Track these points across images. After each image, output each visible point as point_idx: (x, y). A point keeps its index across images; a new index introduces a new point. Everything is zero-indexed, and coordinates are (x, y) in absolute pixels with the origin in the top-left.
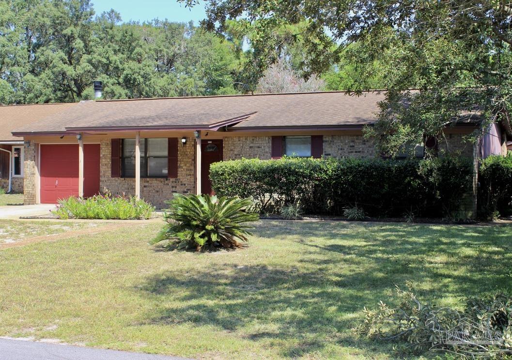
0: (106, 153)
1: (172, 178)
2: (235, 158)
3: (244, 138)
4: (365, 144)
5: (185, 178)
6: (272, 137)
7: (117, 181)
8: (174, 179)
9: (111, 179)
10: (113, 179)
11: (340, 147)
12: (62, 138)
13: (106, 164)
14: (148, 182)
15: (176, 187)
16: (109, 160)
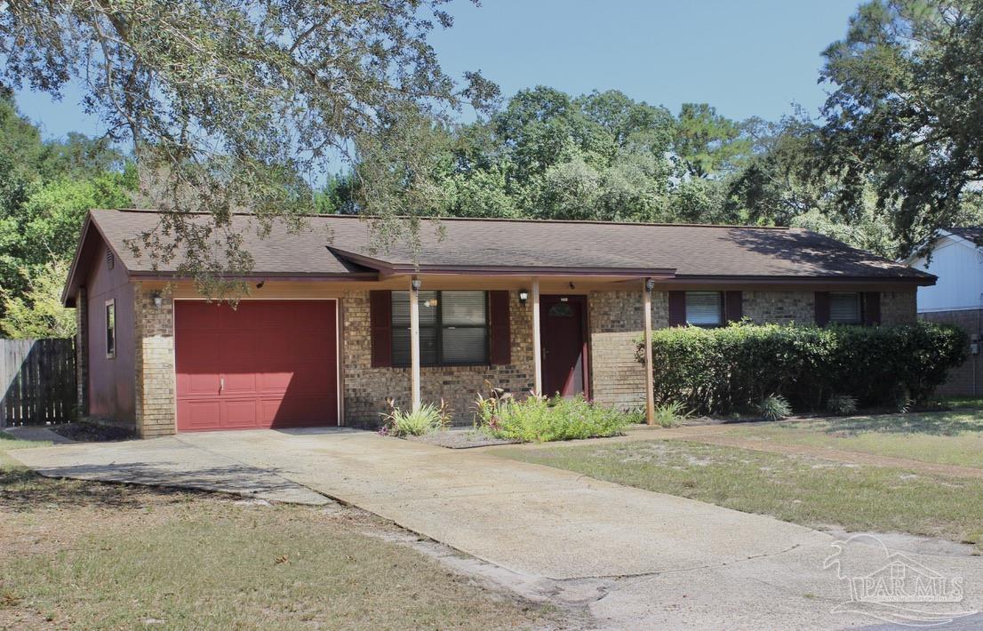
0: (358, 319)
1: (500, 364)
2: (612, 326)
3: (626, 294)
4: (796, 305)
5: (525, 364)
6: (670, 292)
7: (385, 374)
8: (504, 368)
9: (371, 370)
10: (376, 371)
11: (766, 310)
12: (259, 286)
13: (358, 342)
14: (451, 373)
15: (508, 381)
16: (364, 333)
